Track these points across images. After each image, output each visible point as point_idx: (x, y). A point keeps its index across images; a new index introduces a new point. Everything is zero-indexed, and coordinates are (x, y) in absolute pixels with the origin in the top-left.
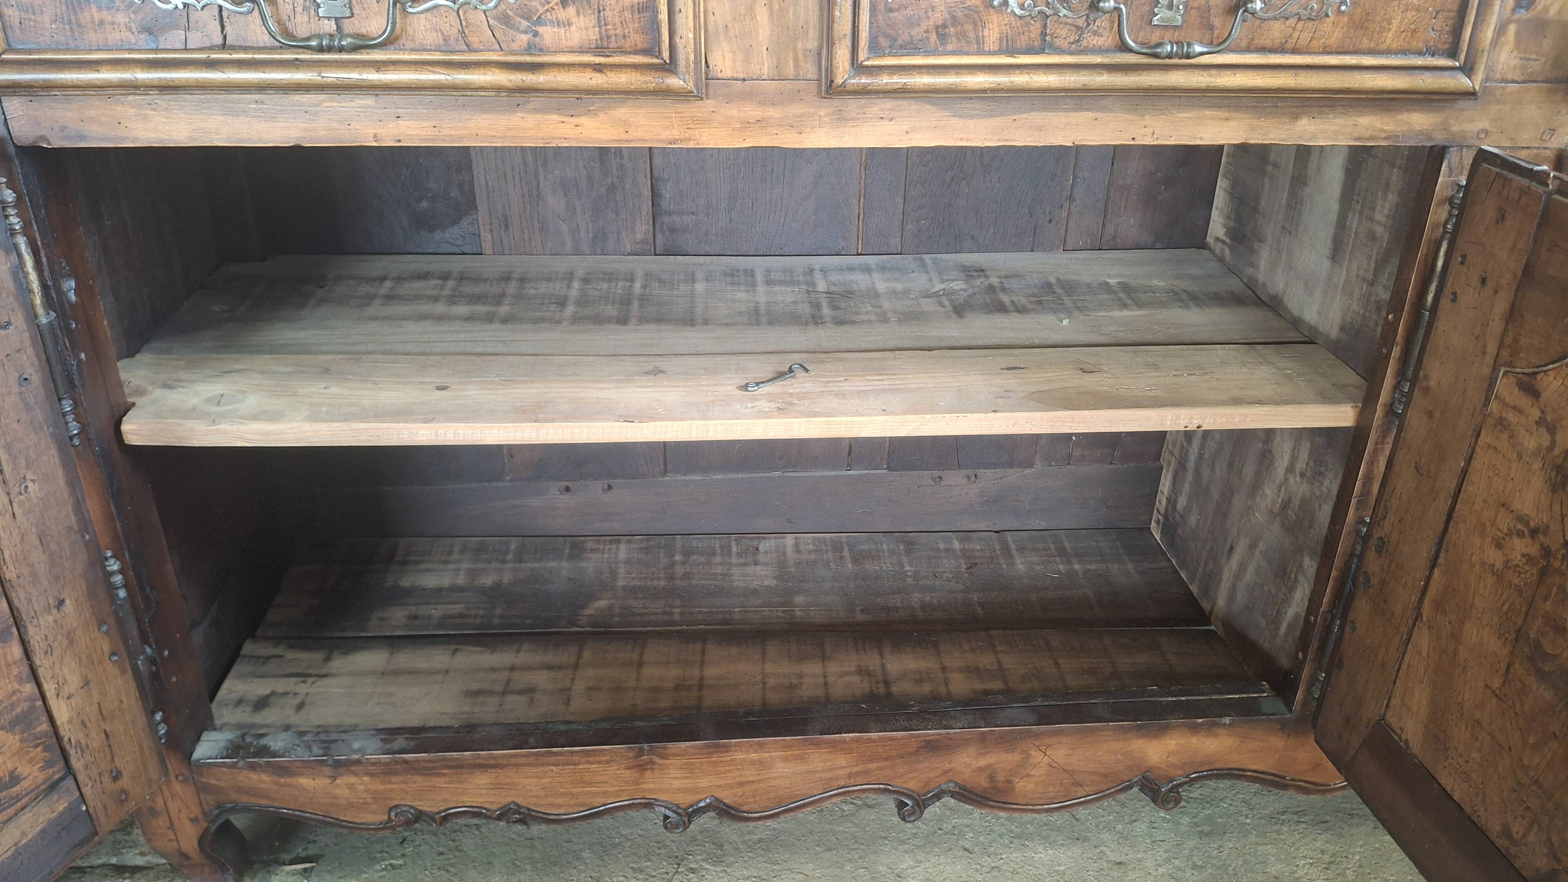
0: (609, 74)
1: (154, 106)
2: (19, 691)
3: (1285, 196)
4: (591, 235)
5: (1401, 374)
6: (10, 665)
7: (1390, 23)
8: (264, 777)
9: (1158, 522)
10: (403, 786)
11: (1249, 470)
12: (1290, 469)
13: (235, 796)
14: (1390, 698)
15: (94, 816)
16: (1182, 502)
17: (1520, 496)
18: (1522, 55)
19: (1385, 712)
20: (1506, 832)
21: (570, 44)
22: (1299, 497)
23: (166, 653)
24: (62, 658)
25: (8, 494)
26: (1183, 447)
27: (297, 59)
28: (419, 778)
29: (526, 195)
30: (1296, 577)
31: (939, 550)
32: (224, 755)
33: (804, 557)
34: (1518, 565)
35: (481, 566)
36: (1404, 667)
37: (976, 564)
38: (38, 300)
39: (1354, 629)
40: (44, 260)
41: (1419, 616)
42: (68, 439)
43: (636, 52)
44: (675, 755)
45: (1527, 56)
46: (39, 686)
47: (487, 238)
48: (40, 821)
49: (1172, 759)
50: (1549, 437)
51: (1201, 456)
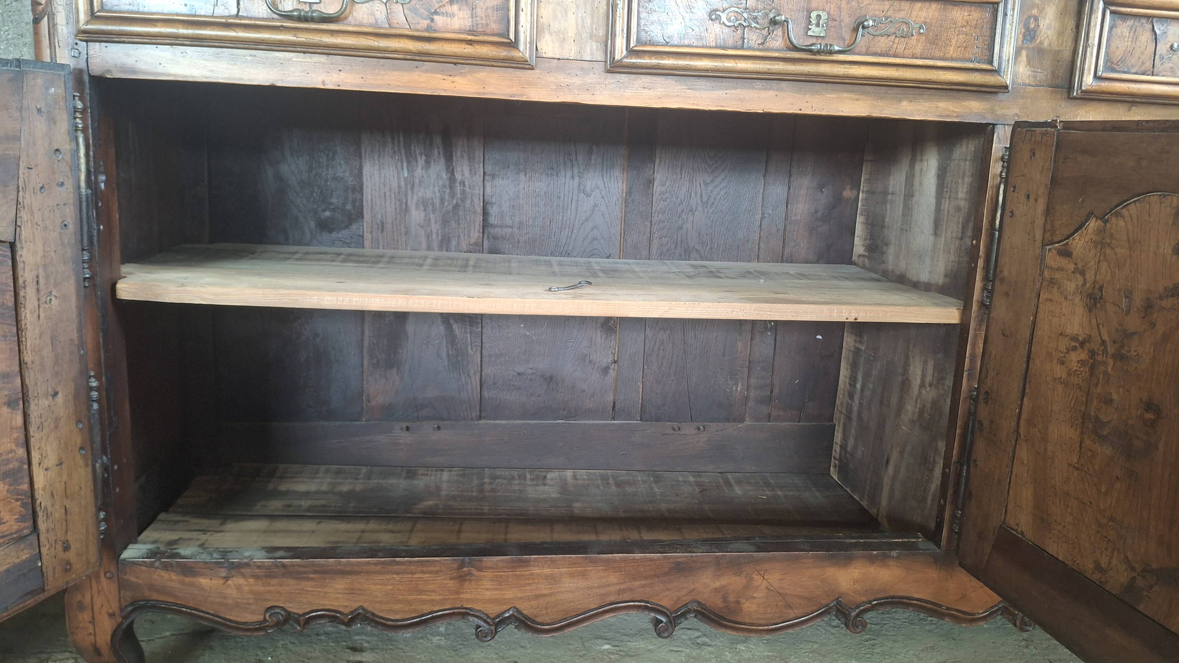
0: (476, 47)
1: (184, 54)
2: (14, 451)
3: (901, 209)
4: (440, 238)
5: (986, 278)
6: (13, 428)
7: (950, 42)
8: (174, 576)
9: (835, 467)
10: (279, 588)
11: (894, 399)
12: (922, 385)
13: (147, 593)
14: (1007, 506)
15: (45, 574)
16: (851, 443)
17: (1070, 323)
18: (1033, 69)
19: (1005, 517)
20: (1098, 568)
21: (452, 28)
22: (930, 401)
23: (116, 467)
24: (48, 437)
25: (39, 299)
26: (848, 404)
27: (282, 26)
28: (292, 582)
29: (398, 209)
30: (934, 459)
31: (679, 481)
32: (145, 556)
33: (580, 482)
34: (1076, 370)
35: (339, 481)
36: (1013, 477)
37: (706, 490)
38: (83, 177)
39: (976, 466)
40: (91, 153)
41: (1019, 434)
42: (82, 279)
43: (493, 35)
44: (489, 568)
45: (1036, 70)
46: (29, 453)
47: (367, 236)
48: (8, 561)
49: (858, 587)
50: (1082, 278)
51: (861, 404)
